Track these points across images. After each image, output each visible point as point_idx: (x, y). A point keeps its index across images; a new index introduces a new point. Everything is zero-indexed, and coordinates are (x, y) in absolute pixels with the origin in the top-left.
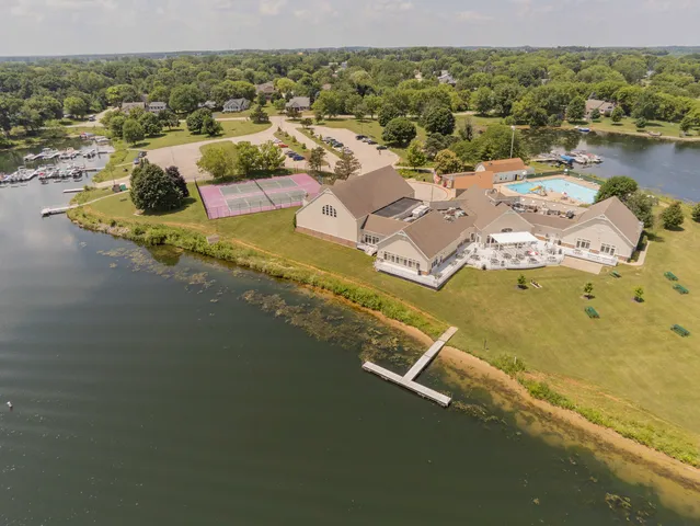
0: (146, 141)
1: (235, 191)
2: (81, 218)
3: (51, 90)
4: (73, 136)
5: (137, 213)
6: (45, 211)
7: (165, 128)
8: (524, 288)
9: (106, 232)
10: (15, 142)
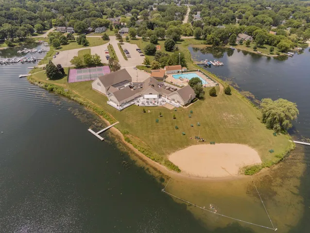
0: (61, 46)
1: (81, 72)
2: (30, 80)
3: (30, 20)
4: (37, 41)
5: (47, 79)
6: (20, 76)
7: (69, 41)
8: (145, 112)
9: (37, 85)
10: (15, 44)
